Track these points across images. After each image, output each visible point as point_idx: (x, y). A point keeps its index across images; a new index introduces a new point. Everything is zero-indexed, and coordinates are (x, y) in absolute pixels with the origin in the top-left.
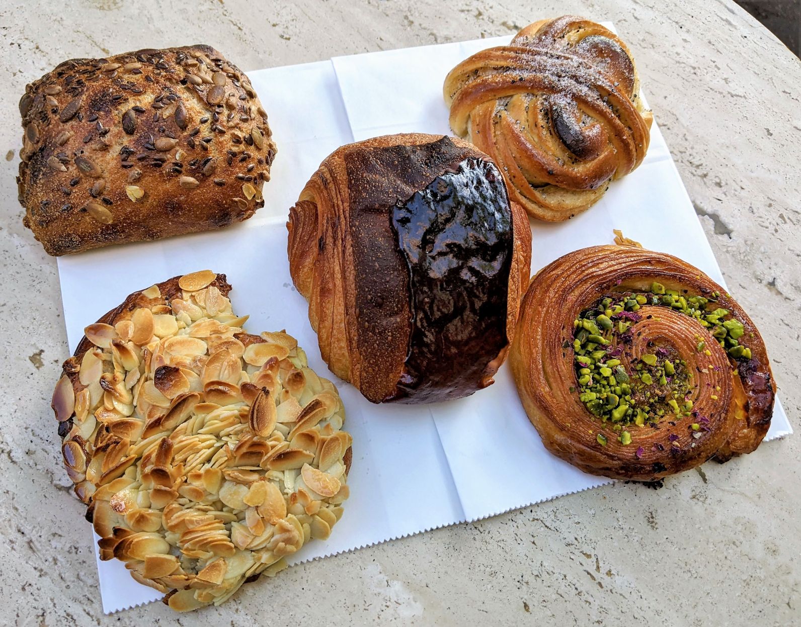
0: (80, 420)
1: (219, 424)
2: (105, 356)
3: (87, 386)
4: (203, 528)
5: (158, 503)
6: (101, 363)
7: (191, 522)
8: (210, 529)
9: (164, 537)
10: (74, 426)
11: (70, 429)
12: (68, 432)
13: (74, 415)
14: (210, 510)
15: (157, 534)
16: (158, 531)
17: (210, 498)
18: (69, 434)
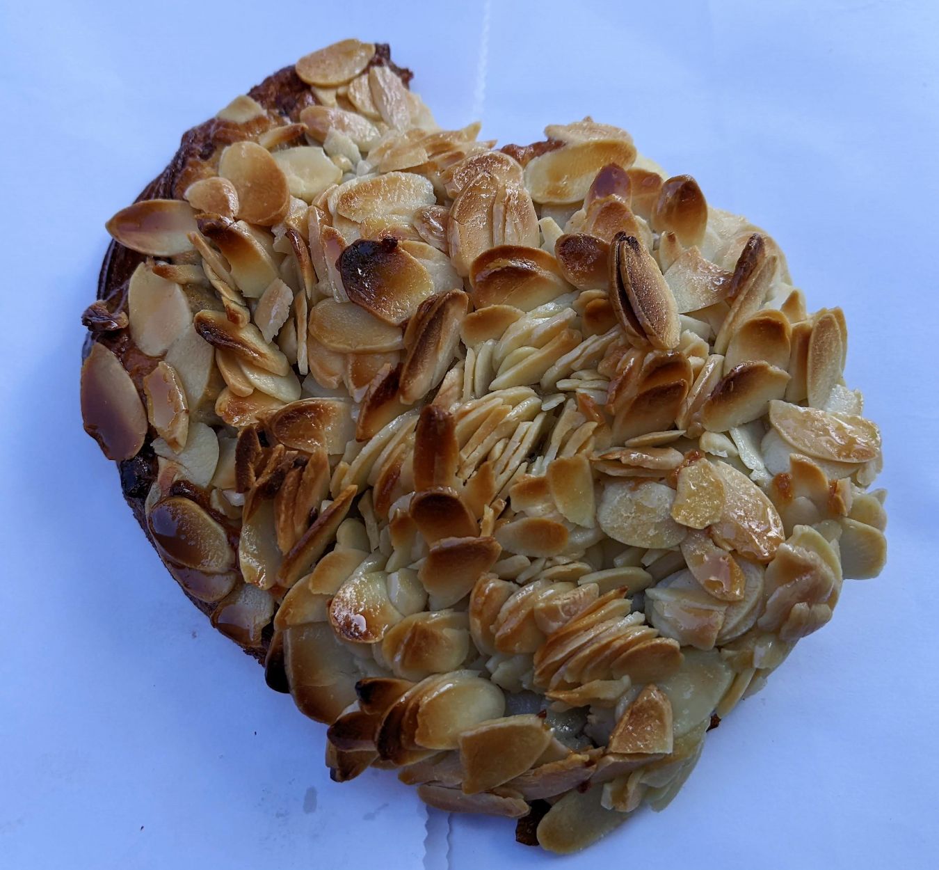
0: (173, 443)
1: (535, 355)
2: (185, 272)
3: (163, 356)
4: (586, 621)
5: (447, 592)
6: (178, 290)
7: (552, 612)
8: (602, 621)
9: (487, 676)
10: (162, 462)
11: (154, 472)
12: (150, 482)
13: (152, 434)
14: (584, 573)
15: (466, 673)
16: (465, 665)
17: (579, 539)
18: (154, 486)
